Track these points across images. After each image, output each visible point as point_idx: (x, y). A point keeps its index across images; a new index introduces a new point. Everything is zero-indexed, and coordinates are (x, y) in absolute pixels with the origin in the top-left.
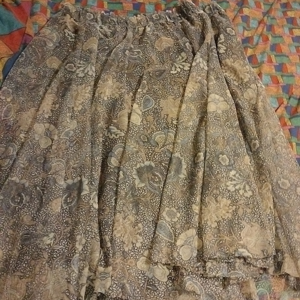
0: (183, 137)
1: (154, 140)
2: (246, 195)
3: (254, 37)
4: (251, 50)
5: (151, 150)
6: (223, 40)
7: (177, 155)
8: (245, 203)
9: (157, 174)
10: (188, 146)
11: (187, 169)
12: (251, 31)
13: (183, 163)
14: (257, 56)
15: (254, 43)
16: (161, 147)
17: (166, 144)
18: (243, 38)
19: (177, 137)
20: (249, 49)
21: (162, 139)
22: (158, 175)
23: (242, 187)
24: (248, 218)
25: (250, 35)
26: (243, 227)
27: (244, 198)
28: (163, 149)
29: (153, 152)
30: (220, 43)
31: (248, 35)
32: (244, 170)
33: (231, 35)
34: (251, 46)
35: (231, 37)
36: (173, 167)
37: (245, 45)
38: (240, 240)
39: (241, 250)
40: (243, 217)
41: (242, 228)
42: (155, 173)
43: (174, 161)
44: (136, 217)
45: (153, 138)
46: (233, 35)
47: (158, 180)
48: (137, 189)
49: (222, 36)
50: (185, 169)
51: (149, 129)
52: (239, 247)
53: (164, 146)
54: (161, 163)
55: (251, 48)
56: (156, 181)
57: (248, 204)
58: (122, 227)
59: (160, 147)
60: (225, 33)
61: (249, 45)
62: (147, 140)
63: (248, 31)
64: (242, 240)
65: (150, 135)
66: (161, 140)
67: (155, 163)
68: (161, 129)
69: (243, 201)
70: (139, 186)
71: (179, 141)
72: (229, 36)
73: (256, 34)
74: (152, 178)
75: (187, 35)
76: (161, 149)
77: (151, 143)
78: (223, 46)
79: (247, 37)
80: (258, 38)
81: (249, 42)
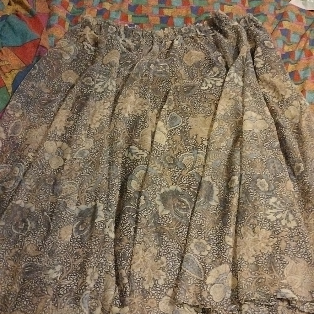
0: (214, 159)
1: (181, 162)
2: (289, 225)
3: (296, 52)
5: (177, 173)
6: (260, 54)
7: (207, 179)
8: (288, 235)
9: (184, 200)
10: (220, 170)
11: (219, 195)
12: (291, 46)
13: (215, 188)
14: (299, 72)
15: (296, 59)
16: (190, 170)
17: (195, 166)
18: (283, 53)
19: (208, 158)
20: (290, 64)
21: (190, 161)
22: (185, 202)
23: (284, 216)
24: (293, 252)
25: (291, 50)
26: (287, 263)
27: (287, 229)
28: (191, 172)
29: (180, 175)
30: (257, 57)
31: (288, 49)
32: (286, 197)
33: (269, 48)
34: (293, 62)
35: (270, 50)
36: (203, 193)
37: (285, 60)
38: (283, 278)
39: (284, 291)
40: (286, 252)
41: (285, 265)
42: (182, 199)
43: (204, 186)
44: (159, 249)
45: (180, 160)
47: (185, 207)
48: (160, 216)
49: (259, 49)
50: (217, 195)
51: (176, 150)
52: (282, 287)
53: (192, 168)
54: (188, 187)
55: (292, 64)
56: (183, 207)
58: (142, 260)
59: (188, 170)
60: (262, 46)
61: (290, 60)
62: (172, 162)
63: (289, 46)
64: (286, 279)
65: (176, 156)
66: (190, 163)
67: (182, 187)
68: (190, 150)
69: (286, 233)
70: (162, 214)
71: (210, 163)
73: (297, 49)
74: (178, 204)
75: (220, 48)
76: (189, 172)
77: (177, 165)
78: (261, 60)
79: (287, 53)
80: (300, 53)
81: (289, 57)
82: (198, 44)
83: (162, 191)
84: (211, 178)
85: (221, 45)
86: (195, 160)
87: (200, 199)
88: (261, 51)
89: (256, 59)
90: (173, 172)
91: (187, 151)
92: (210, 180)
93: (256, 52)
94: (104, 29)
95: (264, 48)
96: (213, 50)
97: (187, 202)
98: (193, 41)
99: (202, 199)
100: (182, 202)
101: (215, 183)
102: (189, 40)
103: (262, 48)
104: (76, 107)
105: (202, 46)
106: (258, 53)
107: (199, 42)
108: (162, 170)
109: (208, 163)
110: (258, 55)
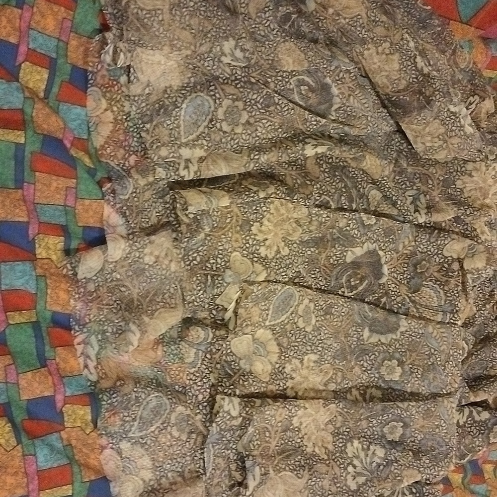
0: (438, 337)
1: (423, 286)
2: (349, 478)
3: (485, 485)
4: (460, 481)
5: (402, 277)
6: (477, 418)
7: (404, 324)
8: (336, 476)
9: (365, 284)
10: (422, 347)
11: (379, 343)
12: (494, 476)
13: (390, 336)
14: (450, 494)
15: (472, 487)
16: (410, 298)
17: (418, 307)
18: (480, 462)
19: (438, 326)
20: (461, 475)
21: (427, 300)
22: (362, 285)
23: (359, 470)
24: (315, 484)
25: (486, 476)
26: (299, 475)
27: (344, 475)
28: (408, 301)
29: (399, 281)
30: (471, 412)
31: (487, 472)
32: (391, 470)
33: (489, 434)
34: (466, 481)
35: (485, 435)
36: (380, 315)
37: (468, 466)
38: (275, 469)
39: (257, 471)
40: (314, 472)
41: (296, 472)
42: (367, 281)
43: (393, 319)
44: (296, 243)
45: (424, 283)
46: (488, 438)
47: (353, 284)
48: (346, 249)
49: (485, 415)
50: (380, 341)
51: (443, 275)
52: (263, 469)
53: (413, 302)
54: (387, 294)
55: (463, 479)
56: (352, 280)
57: (335, 484)
58: (285, 217)
59: (410, 295)
60: (492, 421)
61: (469, 476)
62: (419, 271)
63: (492, 473)
64: (276, 475)
65: (430, 277)
66: (423, 299)
67: (386, 284)
68: (451, 300)
69: (339, 474)
70: (349, 253)
71: (430, 329)
72: (487, 432)
73: (490, 488)
74: (359, 274)
75: (480, 346)
76: (406, 297)
77: (413, 278)
78: (465, 419)
79: (482, 470)
80: (484, 493)
81: (474, 474)
82: (484, 306)
83: (381, 253)
84: (407, 331)
85: (486, 345)
86: (430, 308)
87: (371, 310)
88: (483, 420)
89: (467, 411)
90: (402, 271)
91: (448, 297)
92: (402, 329)
93: (480, 409)
94: (491, 138)
95: (489, 426)
96: (476, 333)
97: (360, 288)
98: (487, 297)
99: (370, 314)
100: (362, 280)
101: (398, 337)
102: (487, 290)
103: (489, 420)
104: (401, 97)
105: (482, 312)
106: (479, 413)
107: (488, 306)
108: (405, 252)
109: (430, 327)
110: (475, 413)
